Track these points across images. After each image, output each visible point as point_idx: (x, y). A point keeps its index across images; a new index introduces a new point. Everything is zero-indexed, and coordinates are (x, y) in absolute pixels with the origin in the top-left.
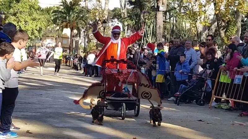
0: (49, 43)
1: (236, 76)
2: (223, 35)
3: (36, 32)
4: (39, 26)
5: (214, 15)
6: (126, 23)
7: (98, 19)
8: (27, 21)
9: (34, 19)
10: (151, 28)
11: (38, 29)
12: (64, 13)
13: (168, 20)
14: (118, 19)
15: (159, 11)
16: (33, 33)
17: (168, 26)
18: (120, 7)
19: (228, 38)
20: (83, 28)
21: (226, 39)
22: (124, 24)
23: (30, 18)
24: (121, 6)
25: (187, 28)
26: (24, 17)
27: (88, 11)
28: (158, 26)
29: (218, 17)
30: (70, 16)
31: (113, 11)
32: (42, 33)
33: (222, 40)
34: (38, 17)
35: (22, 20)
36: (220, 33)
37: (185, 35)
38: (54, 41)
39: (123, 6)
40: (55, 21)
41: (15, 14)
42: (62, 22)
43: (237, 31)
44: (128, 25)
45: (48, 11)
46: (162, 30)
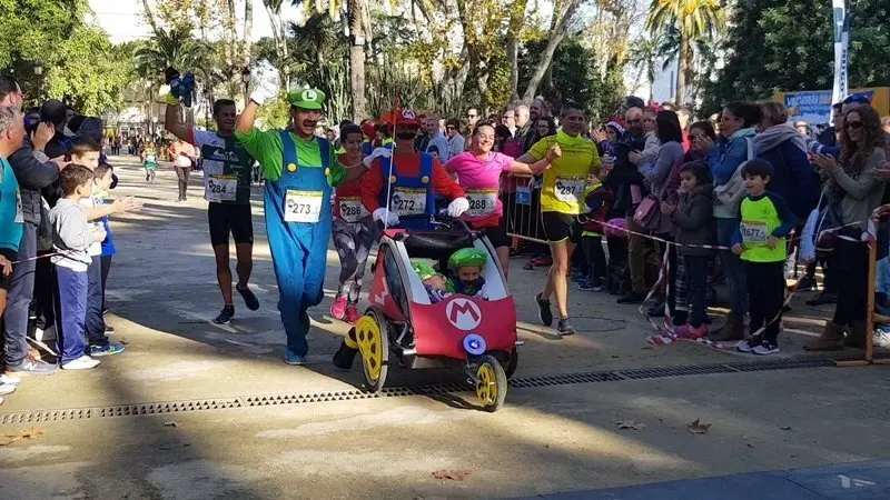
0: (133, 116)
1: (518, 189)
2: (484, 86)
3: (105, 95)
4: (111, 83)
5: (464, 48)
6: (287, 69)
7: (230, 64)
8: (86, 76)
9: (100, 72)
10: (341, 78)
11: (110, 90)
12: (162, 55)
13: (371, 60)
14: (270, 61)
15: (354, 45)
16: (100, 99)
17: (374, 72)
18: (272, 36)
19: (494, 91)
20: (200, 81)
21: (490, 94)
22: (283, 72)
23: (91, 68)
24: (275, 33)
25: (412, 77)
26: (80, 66)
27: (210, 48)
28: (354, 76)
29: (473, 51)
30: (172, 59)
31: (259, 44)
32: (121, 97)
33: (483, 96)
34: (108, 65)
35: (77, 74)
36: (477, 83)
37: (409, 92)
38: (143, 109)
39: (279, 35)
40: (142, 71)
41: (61, 63)
42: (158, 73)
43: (511, 78)
44: (292, 73)
45: (127, 49)
46: (362, 83)
